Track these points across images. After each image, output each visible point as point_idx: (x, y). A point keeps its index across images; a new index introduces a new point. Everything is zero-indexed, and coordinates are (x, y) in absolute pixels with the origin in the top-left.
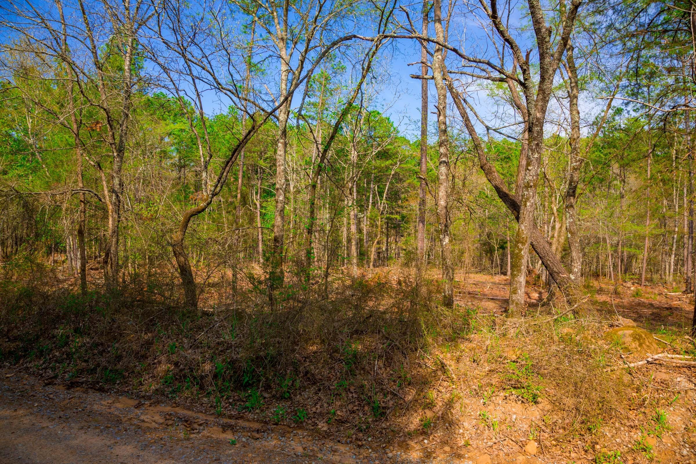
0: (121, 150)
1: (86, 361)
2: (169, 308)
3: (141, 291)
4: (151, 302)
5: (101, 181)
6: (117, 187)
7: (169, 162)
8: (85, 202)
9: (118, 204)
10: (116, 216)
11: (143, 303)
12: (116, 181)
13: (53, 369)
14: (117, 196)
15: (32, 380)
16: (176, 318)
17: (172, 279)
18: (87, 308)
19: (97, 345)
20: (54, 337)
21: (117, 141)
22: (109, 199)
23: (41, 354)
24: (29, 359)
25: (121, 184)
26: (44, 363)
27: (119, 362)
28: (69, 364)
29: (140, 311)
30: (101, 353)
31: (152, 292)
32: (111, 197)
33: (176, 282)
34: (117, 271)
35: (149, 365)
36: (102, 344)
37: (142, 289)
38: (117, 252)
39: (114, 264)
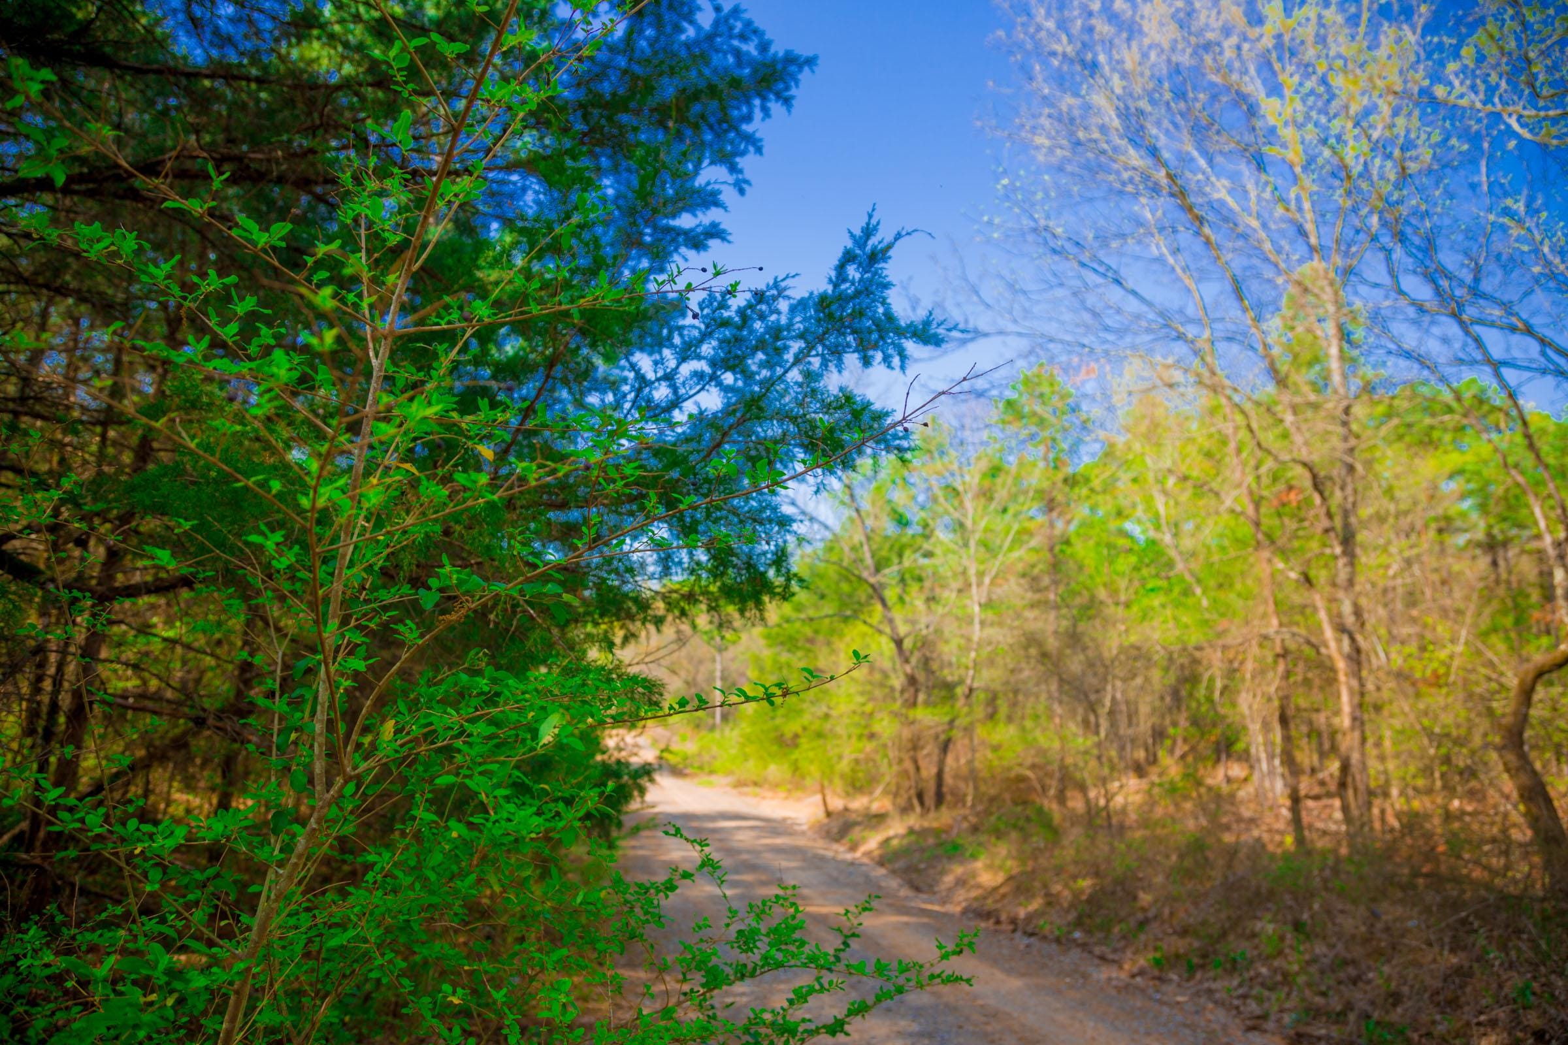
0: (1347, 540)
1: (1324, 994)
2: (1503, 897)
3: (1430, 855)
4: (1457, 880)
5: (1315, 610)
6: (1350, 620)
7: (1461, 540)
8: (1285, 654)
9: (1356, 657)
10: (1355, 683)
11: (1437, 881)
12: (1347, 608)
13: (1260, 1000)
14: (1353, 639)
15: (1221, 1015)
16: (1527, 923)
17: (1504, 831)
18: (1317, 882)
19: (1346, 963)
20: (1254, 935)
21: (1338, 522)
22: (1335, 648)
23: (1233, 967)
24: (1211, 974)
25: (1358, 612)
26: (1240, 985)
27: (1394, 1005)
28: (1288, 995)
29: (1432, 898)
30: (1355, 981)
31: (1459, 857)
32: (1339, 641)
33: (1516, 835)
34: (1369, 805)
35: (1468, 1024)
36: (1354, 962)
37: (1433, 849)
38: (1364, 764)
39: (1361, 787)
